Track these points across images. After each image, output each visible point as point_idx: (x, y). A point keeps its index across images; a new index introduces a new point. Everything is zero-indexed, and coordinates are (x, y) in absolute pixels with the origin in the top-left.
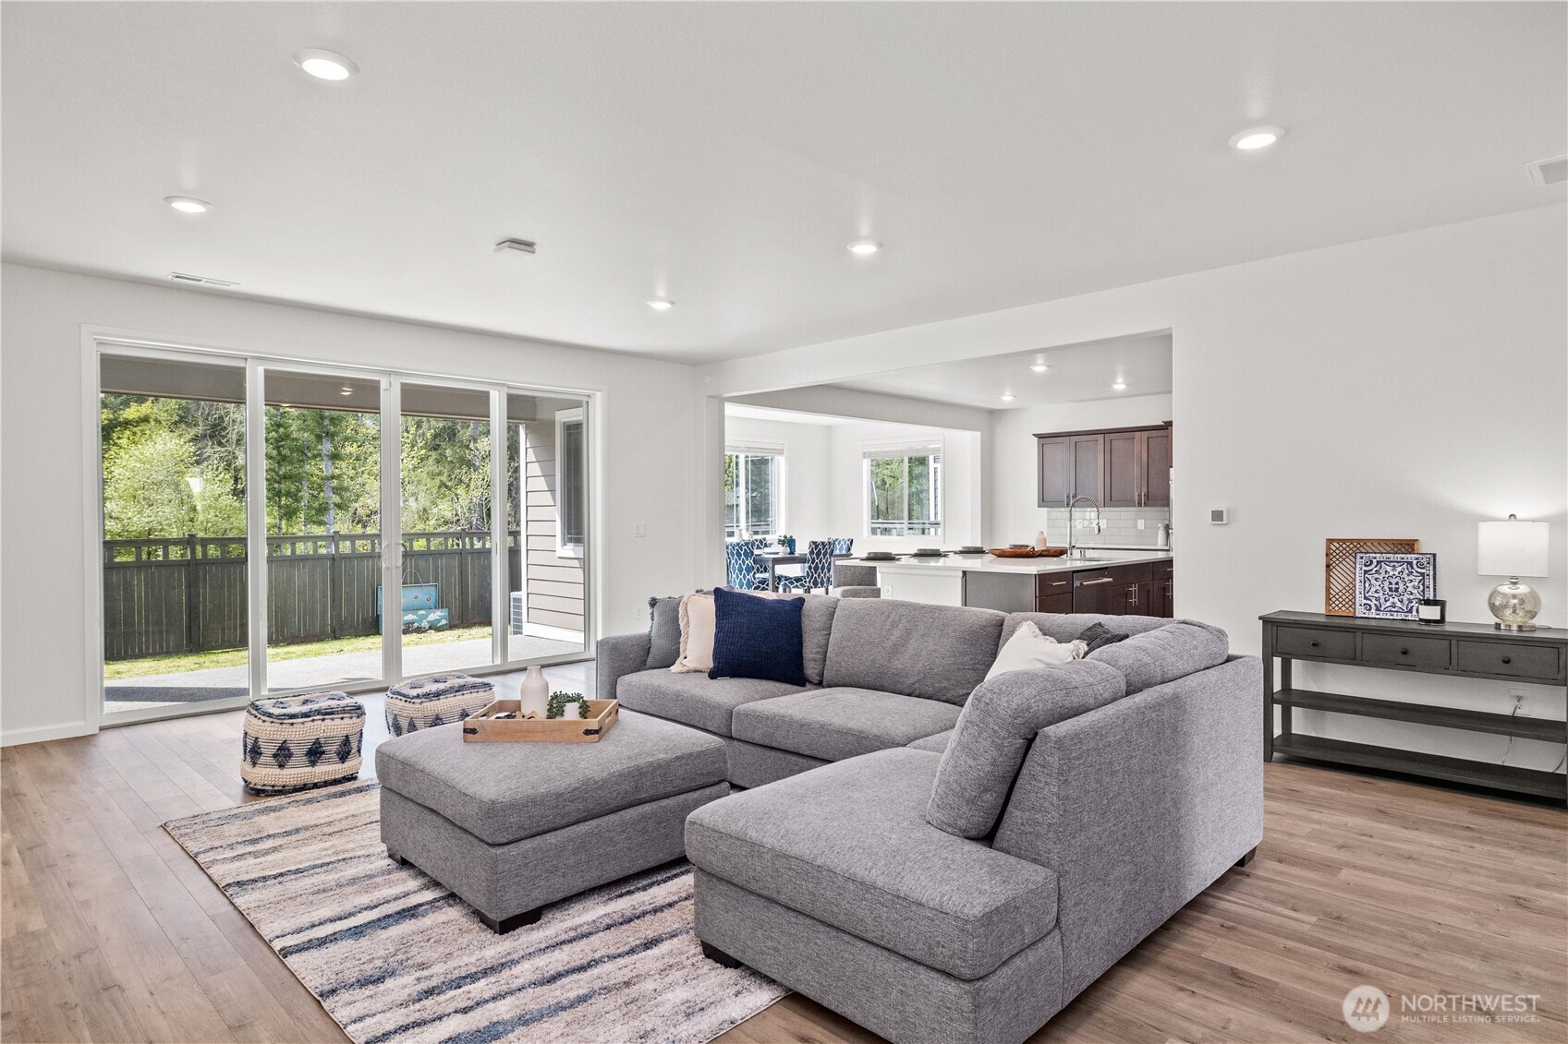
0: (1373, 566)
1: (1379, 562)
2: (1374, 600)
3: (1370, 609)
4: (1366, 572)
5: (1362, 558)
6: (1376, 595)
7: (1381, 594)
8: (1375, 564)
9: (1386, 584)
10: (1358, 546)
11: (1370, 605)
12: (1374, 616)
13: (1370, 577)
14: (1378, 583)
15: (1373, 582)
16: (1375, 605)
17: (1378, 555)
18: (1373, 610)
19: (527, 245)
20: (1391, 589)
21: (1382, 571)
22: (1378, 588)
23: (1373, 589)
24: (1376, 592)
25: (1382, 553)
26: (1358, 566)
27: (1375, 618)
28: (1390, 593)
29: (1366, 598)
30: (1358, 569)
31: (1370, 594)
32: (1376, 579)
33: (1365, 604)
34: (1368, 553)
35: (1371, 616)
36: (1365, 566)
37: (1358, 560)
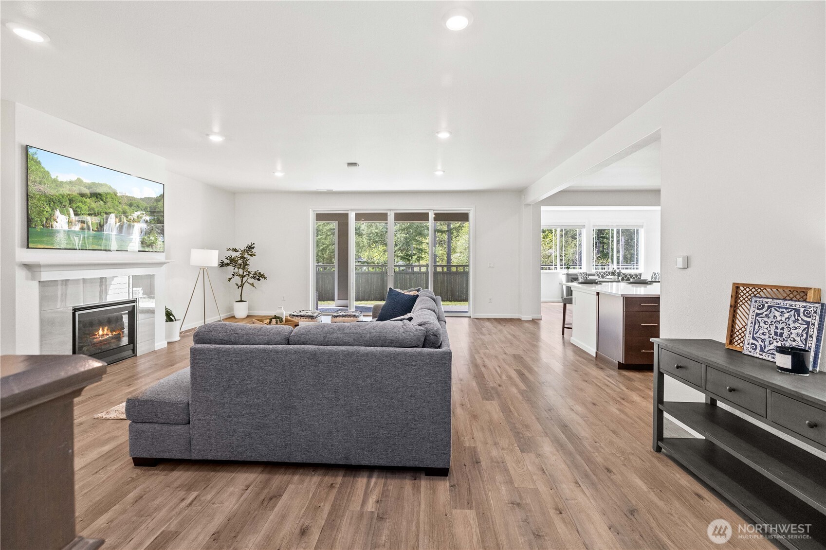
0: (764, 310)
1: (769, 307)
2: (760, 341)
3: (755, 349)
4: (757, 315)
5: (756, 302)
6: (763, 337)
7: (767, 337)
8: (766, 308)
9: (773, 328)
10: (759, 290)
11: (756, 345)
12: (758, 356)
13: (760, 319)
14: (766, 327)
15: (762, 324)
16: (761, 346)
17: (770, 300)
18: (758, 350)
19: (355, 164)
20: (776, 334)
21: (771, 315)
22: (766, 330)
23: (761, 331)
24: (763, 334)
25: (773, 299)
26: (752, 309)
27: (758, 358)
28: (775, 337)
29: (754, 338)
30: (751, 311)
31: (758, 335)
32: (765, 323)
33: (752, 344)
34: (762, 297)
35: (755, 355)
36: (758, 309)
37: (753, 303)
